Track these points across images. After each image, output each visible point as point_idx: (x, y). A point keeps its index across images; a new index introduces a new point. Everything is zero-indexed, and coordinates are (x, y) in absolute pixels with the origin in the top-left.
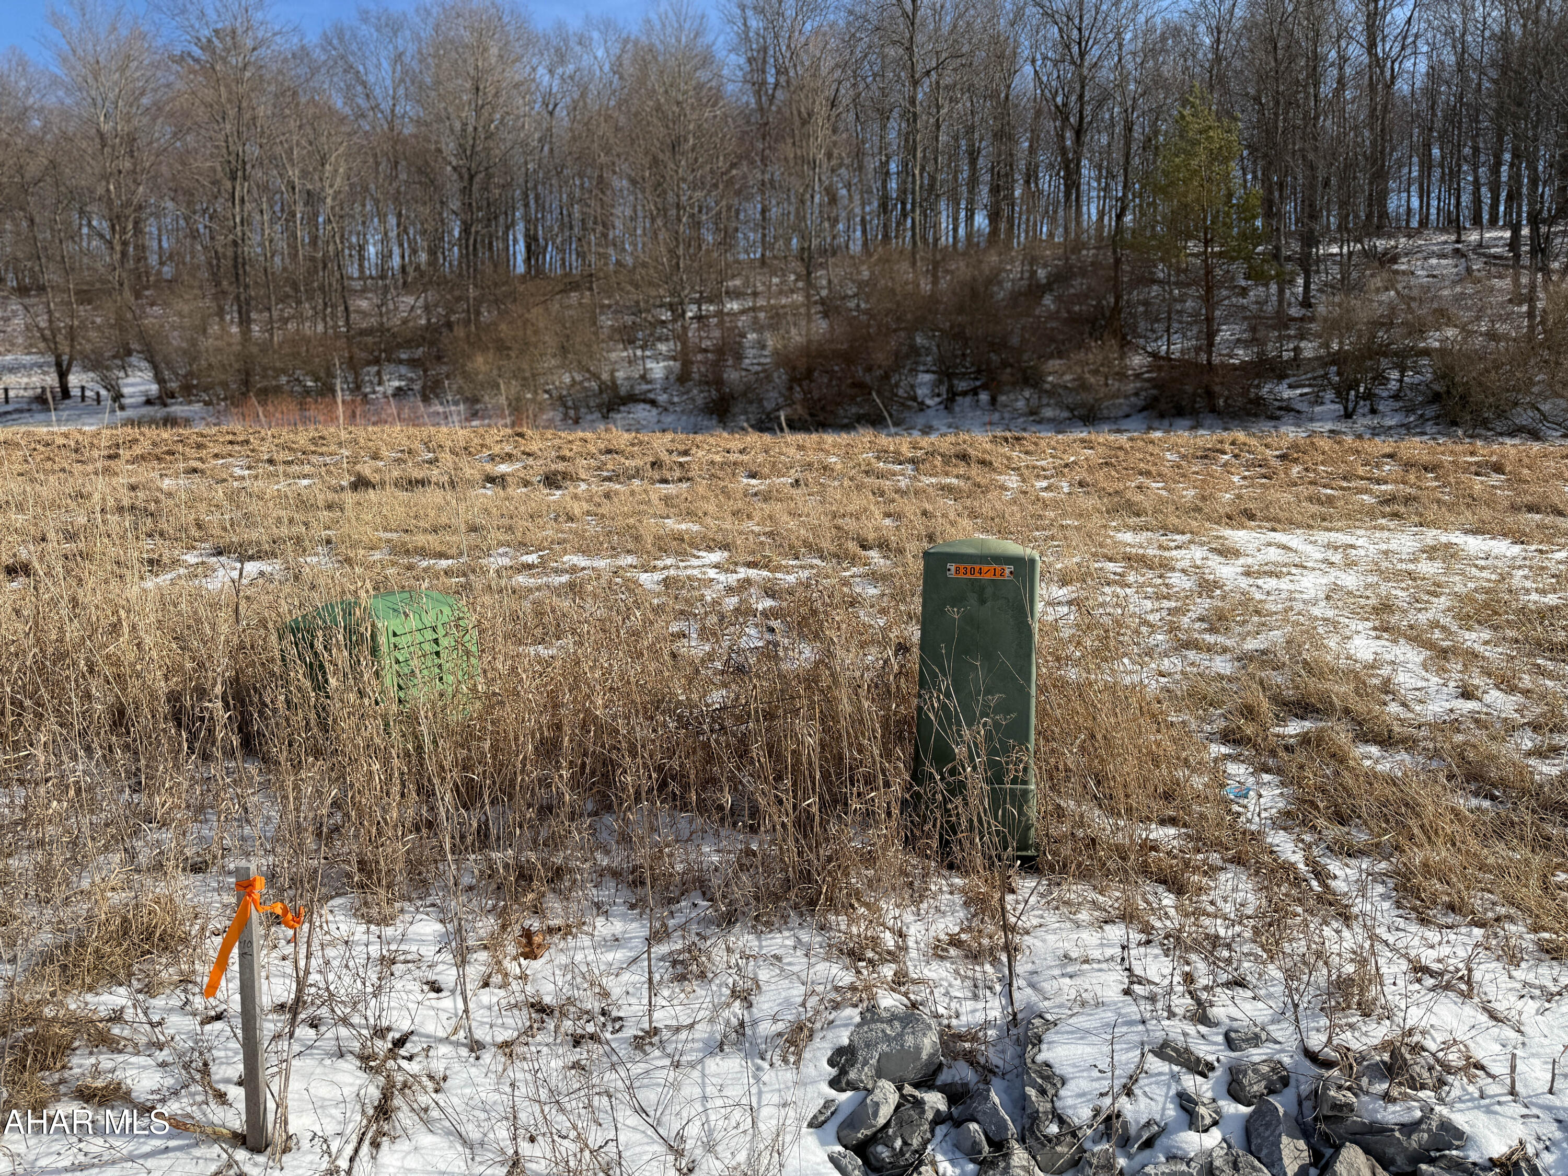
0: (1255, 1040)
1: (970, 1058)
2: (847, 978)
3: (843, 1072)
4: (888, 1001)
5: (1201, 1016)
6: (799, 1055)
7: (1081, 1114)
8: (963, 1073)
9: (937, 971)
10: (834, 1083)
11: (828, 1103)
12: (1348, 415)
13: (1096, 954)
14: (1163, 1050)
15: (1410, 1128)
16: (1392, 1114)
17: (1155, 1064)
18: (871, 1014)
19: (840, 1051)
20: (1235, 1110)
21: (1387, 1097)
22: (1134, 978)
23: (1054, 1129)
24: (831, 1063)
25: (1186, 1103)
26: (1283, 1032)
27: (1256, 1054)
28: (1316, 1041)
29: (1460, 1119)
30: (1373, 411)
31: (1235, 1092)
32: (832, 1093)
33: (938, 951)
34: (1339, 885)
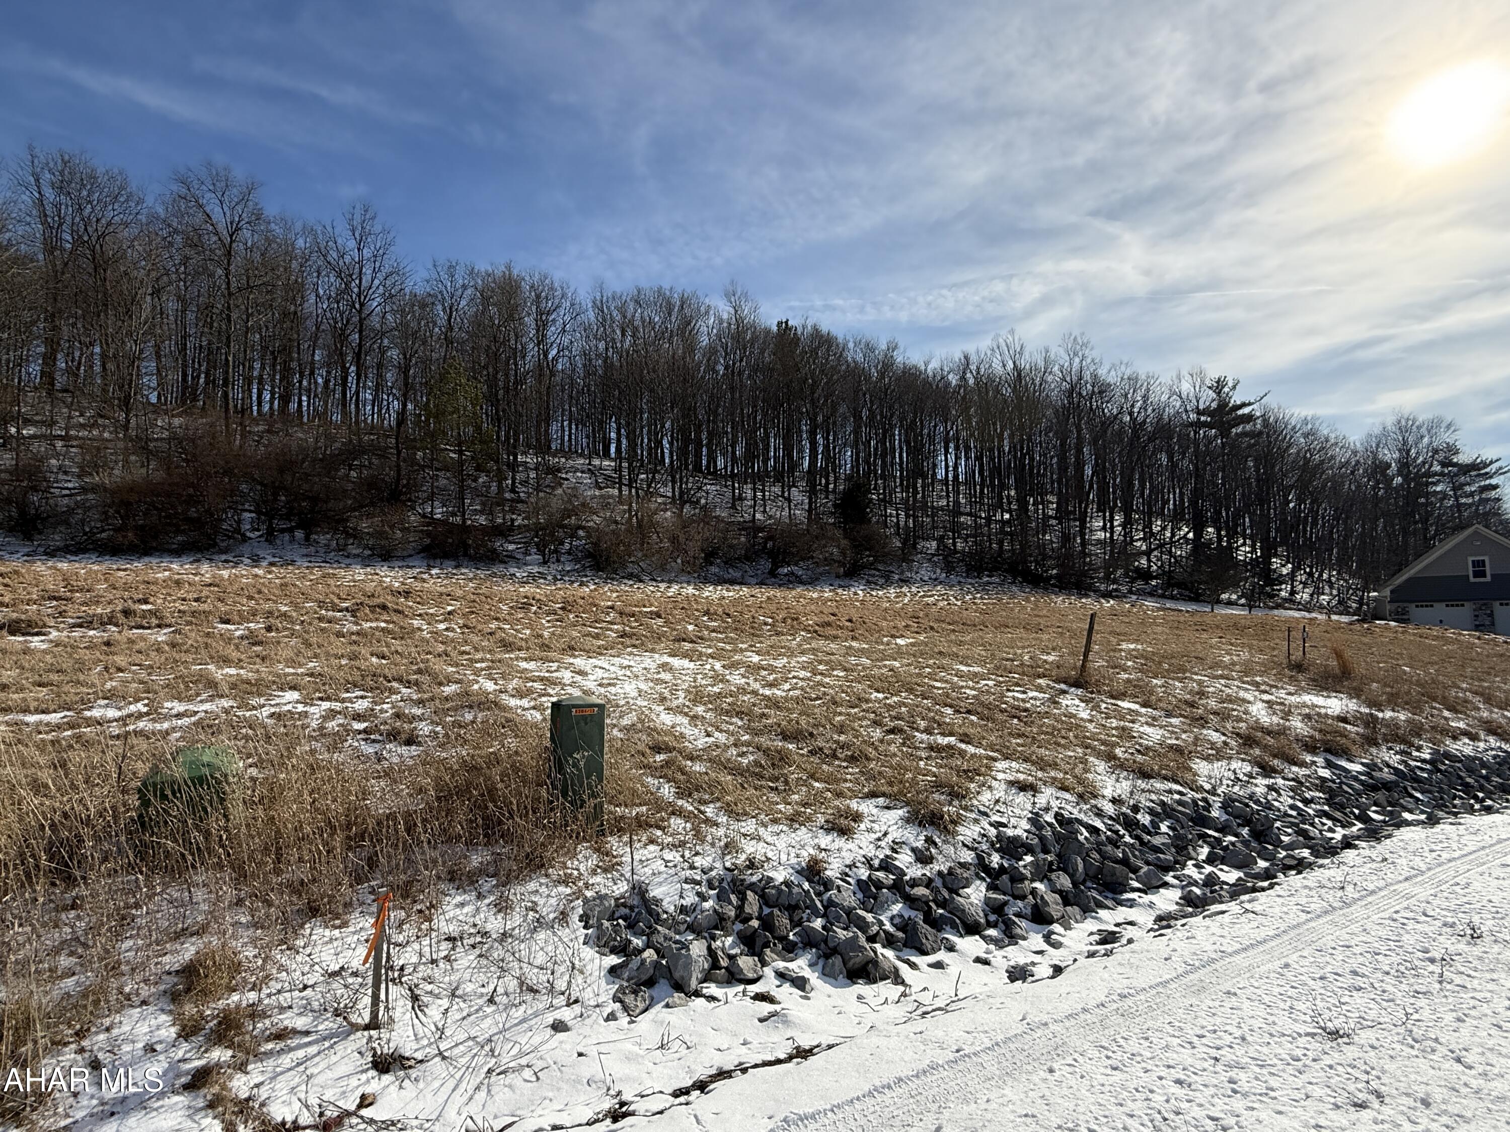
0: (711, 869)
1: (624, 905)
2: (568, 891)
3: (587, 922)
4: (589, 894)
5: (692, 867)
6: (567, 923)
7: (671, 909)
8: (624, 911)
9: (598, 879)
10: (585, 927)
11: (586, 935)
12: (545, 563)
13: (649, 856)
14: (687, 881)
15: (760, 881)
16: (754, 879)
17: (686, 886)
18: (586, 901)
19: (581, 916)
20: (712, 892)
21: (751, 874)
22: (667, 862)
23: (665, 916)
24: (580, 921)
25: (699, 894)
26: (718, 865)
27: (713, 873)
28: (728, 864)
29: (770, 875)
30: (558, 561)
31: (711, 886)
32: (586, 931)
33: (594, 873)
34: (709, 815)
